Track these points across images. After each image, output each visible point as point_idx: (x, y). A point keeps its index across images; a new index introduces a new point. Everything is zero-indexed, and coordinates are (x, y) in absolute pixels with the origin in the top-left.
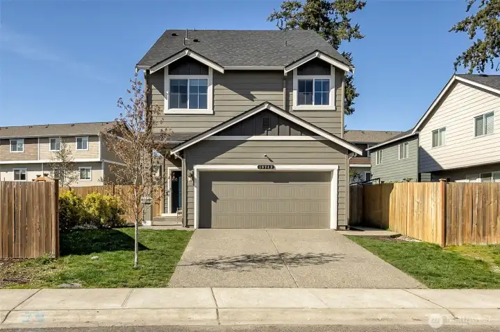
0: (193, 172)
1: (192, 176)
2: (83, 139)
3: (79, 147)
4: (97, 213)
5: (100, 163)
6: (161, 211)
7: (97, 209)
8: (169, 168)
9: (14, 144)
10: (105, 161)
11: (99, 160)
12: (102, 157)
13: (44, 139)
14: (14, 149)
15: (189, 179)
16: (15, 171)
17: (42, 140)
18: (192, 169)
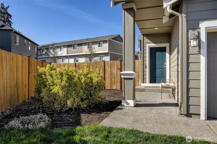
0: (199, 33)
1: (198, 38)
2: (101, 43)
3: (99, 46)
4: (61, 93)
5: (108, 53)
6: (140, 81)
7: (62, 88)
8: (147, 45)
9: (74, 47)
10: (110, 52)
11: (107, 52)
12: (109, 50)
13: (85, 44)
14: (74, 49)
15: (193, 43)
16: (74, 58)
17: (84, 44)
18: (197, 28)
